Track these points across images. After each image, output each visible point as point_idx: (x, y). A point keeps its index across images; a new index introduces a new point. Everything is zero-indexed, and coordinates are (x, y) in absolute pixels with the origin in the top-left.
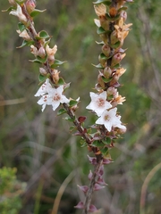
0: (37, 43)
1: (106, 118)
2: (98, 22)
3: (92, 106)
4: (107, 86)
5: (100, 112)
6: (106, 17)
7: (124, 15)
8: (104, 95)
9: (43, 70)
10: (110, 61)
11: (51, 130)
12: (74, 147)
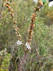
0: (18, 34)
1: (28, 47)
2: (28, 32)
3: (26, 45)
4: (29, 42)
5: (27, 46)
6: (30, 31)
7: (32, 31)
8: (28, 43)
9: (19, 39)
10: (29, 38)
11: (15, 47)
12: (19, 51)
